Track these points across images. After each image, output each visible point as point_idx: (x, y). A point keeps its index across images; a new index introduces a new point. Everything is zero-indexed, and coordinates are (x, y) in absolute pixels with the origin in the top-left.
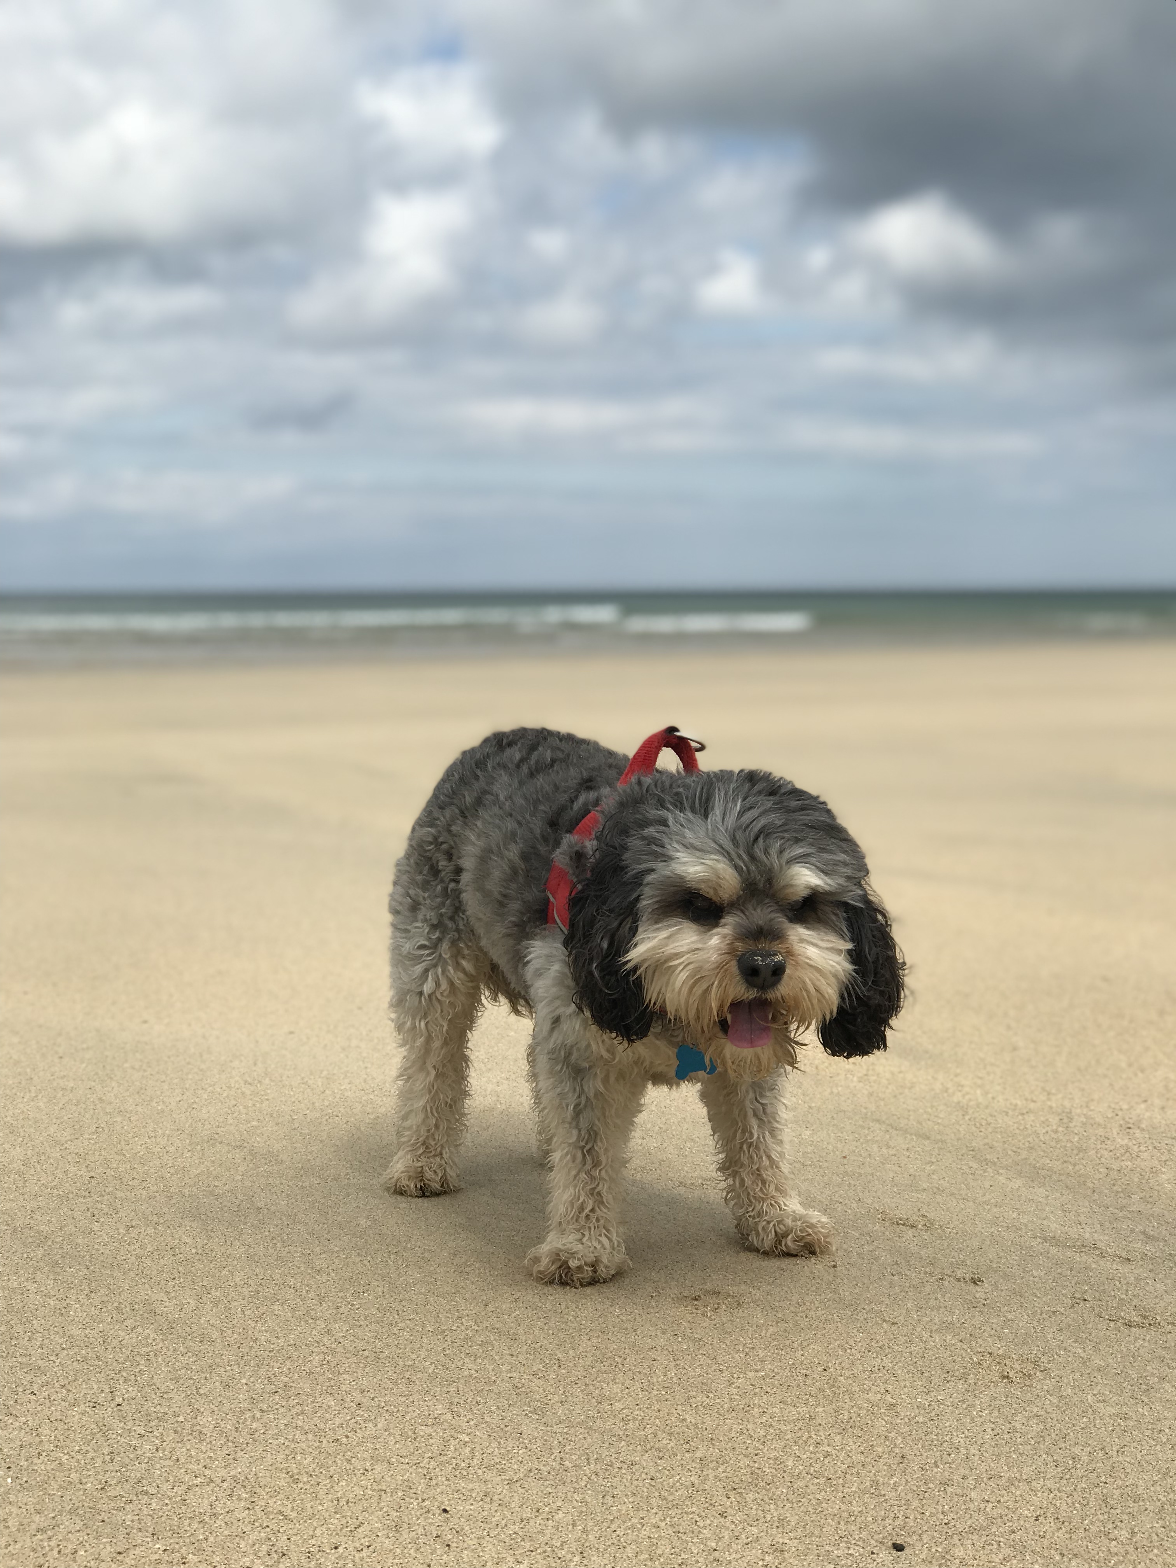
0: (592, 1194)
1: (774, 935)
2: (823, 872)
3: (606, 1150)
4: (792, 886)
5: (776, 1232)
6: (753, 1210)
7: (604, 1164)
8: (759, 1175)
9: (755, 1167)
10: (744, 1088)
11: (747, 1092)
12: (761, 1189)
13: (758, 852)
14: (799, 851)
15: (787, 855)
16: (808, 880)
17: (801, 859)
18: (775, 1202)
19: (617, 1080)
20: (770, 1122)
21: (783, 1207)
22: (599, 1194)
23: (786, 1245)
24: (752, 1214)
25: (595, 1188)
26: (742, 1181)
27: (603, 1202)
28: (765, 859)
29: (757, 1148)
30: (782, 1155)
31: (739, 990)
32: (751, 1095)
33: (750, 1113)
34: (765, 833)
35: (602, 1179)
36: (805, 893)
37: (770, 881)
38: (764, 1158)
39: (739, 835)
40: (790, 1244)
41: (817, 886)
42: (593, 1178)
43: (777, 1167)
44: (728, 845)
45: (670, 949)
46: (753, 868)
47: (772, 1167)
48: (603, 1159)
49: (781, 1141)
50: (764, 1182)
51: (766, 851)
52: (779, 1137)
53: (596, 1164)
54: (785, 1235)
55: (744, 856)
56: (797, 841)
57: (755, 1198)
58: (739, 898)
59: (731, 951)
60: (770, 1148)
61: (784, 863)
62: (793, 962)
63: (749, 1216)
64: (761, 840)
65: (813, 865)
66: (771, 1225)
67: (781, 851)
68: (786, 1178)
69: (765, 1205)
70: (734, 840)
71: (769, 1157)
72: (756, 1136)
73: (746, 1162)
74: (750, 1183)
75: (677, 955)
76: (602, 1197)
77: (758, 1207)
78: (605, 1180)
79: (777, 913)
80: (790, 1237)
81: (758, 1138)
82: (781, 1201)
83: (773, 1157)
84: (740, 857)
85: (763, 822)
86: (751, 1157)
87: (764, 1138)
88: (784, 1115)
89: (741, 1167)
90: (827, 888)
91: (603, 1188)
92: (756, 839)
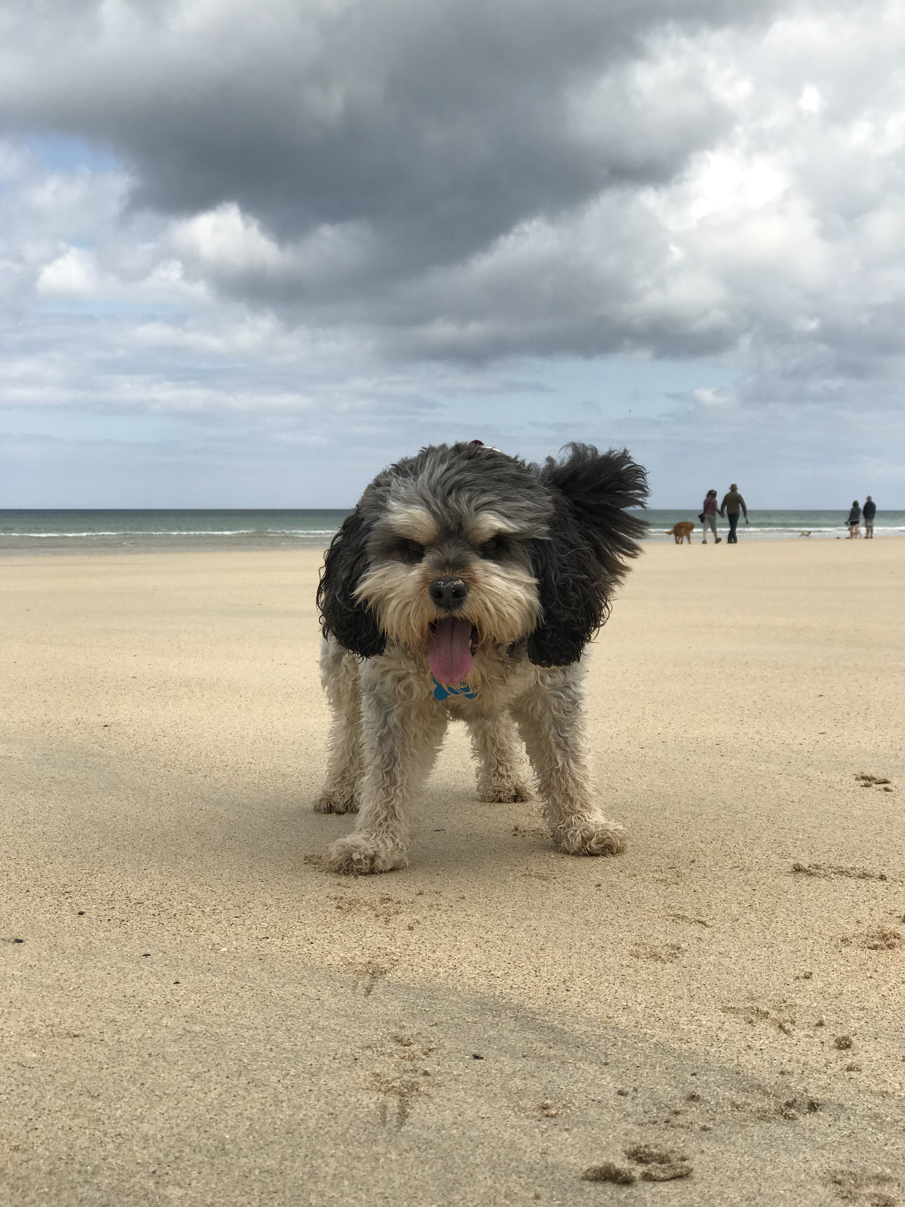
0: (387, 807)
1: (460, 565)
2: (507, 516)
3: (402, 773)
4: (478, 529)
5: (582, 837)
6: (564, 823)
7: (399, 784)
8: (567, 794)
9: (563, 789)
10: (547, 726)
11: (550, 729)
12: (570, 806)
13: (451, 501)
14: (484, 499)
15: (474, 504)
16: (493, 523)
17: (487, 506)
18: (581, 815)
19: (417, 717)
20: (572, 752)
21: (588, 820)
22: (393, 807)
23: (590, 847)
24: (562, 826)
25: (390, 802)
26: (554, 800)
27: (395, 815)
28: (456, 507)
29: (563, 772)
30: (586, 778)
31: (432, 612)
32: (553, 731)
33: (554, 746)
34: (458, 487)
35: (396, 795)
36: (490, 535)
37: (460, 526)
38: (570, 780)
39: (439, 488)
40: (593, 845)
41: (500, 529)
42: (388, 794)
43: (582, 787)
44: (429, 496)
45: (387, 584)
46: (445, 513)
47: (578, 788)
48: (399, 779)
49: (585, 766)
50: (572, 800)
51: (457, 501)
52: (584, 763)
53: (393, 783)
54: (590, 838)
55: (439, 504)
56: (484, 492)
57: (565, 813)
58: (437, 538)
59: (425, 580)
60: (574, 772)
61: (473, 510)
62: (475, 587)
63: (561, 828)
64: (454, 493)
65: (496, 511)
66: (578, 832)
67: (470, 500)
68: (590, 796)
69: (573, 817)
70: (434, 492)
71: (574, 780)
72: (560, 764)
73: (556, 785)
74: (561, 801)
75: (391, 590)
76: (394, 810)
77: (568, 820)
78: (399, 797)
79: (468, 550)
80: (593, 840)
81: (563, 764)
82: (586, 814)
83: (577, 779)
84: (436, 504)
85: (457, 478)
86: (560, 781)
87: (568, 765)
88: (584, 745)
89: (552, 790)
90: (511, 531)
91: (397, 804)
92: (450, 493)
